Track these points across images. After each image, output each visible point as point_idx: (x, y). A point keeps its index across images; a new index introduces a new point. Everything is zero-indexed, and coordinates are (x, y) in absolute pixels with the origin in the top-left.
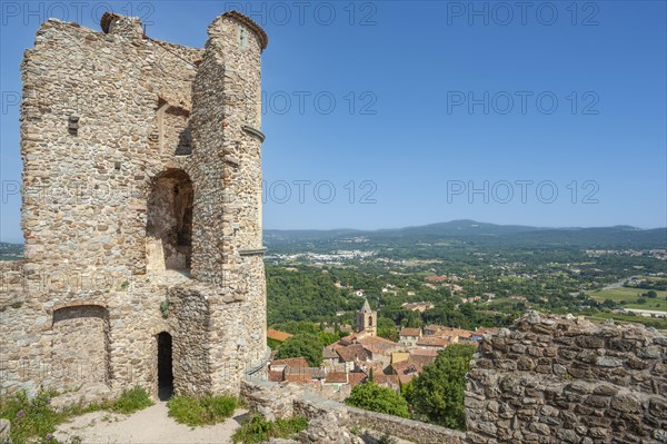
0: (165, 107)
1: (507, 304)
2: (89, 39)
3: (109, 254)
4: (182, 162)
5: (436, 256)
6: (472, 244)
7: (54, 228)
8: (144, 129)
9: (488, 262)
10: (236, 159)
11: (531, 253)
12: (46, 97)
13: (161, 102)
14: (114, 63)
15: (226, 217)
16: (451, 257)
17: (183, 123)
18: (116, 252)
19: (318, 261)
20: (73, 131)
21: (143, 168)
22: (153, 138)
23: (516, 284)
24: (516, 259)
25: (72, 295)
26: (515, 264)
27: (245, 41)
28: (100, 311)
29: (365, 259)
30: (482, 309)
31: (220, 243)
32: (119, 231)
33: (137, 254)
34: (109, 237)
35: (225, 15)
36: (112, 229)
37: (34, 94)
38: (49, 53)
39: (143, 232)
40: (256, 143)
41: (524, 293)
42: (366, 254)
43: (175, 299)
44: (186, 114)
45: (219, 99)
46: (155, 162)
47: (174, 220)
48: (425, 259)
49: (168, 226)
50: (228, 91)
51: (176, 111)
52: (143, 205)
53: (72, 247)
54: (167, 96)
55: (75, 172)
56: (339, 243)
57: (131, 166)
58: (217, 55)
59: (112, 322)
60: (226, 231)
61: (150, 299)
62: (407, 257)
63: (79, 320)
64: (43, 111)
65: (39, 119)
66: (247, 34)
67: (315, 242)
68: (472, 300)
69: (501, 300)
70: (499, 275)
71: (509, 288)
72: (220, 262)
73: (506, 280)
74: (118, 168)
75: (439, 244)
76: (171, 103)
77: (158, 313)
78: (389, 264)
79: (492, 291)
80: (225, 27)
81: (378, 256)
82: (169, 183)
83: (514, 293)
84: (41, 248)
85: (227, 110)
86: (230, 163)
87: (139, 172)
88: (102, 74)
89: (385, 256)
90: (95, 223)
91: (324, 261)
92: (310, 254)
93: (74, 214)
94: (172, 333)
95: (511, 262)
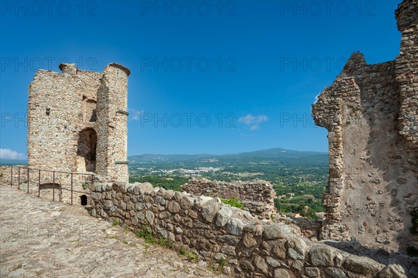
0: (86, 100)
1: (301, 199)
2: (55, 76)
3: (61, 163)
4: (92, 124)
5: (260, 171)
6: (282, 163)
7: (40, 152)
8: (77, 111)
9: (291, 174)
10: (113, 125)
11: (318, 168)
12: (37, 100)
13: (84, 97)
14: (64, 85)
15: (109, 148)
16: (269, 171)
17: (94, 106)
18: (64, 162)
19: (187, 174)
20: (48, 114)
21: (76, 128)
22: (80, 115)
23: (308, 187)
24: (309, 172)
25: (46, 179)
26: (308, 175)
27: (119, 74)
28: (58, 186)
29: (216, 172)
30: (286, 202)
31: (107, 158)
32: (66, 154)
33: (73, 163)
34: (62, 156)
35: (111, 65)
36: (63, 153)
37: (33, 99)
38: (39, 83)
39: (76, 154)
40: (124, 117)
41: (312, 193)
42: (216, 169)
43: (89, 181)
44: (95, 102)
45: (107, 101)
46: (81, 125)
47: (90, 149)
48: (253, 172)
49: (87, 152)
50: (110, 98)
51: (91, 101)
52: (76, 143)
53: (46, 160)
54: (87, 95)
55: (48, 130)
56: (199, 163)
57: (71, 127)
58: (106, 83)
59: (62, 190)
60: (109, 154)
61: (78, 181)
62: (242, 171)
63: (49, 190)
64: (36, 106)
65: (34, 109)
66: (120, 71)
67: (184, 162)
68: (280, 197)
69: (298, 197)
70: (298, 182)
71: (303, 190)
72: (106, 166)
73: (302, 185)
74: (66, 128)
75: (262, 163)
76: (89, 98)
77: (81, 187)
78: (230, 176)
79: (293, 191)
80: (110, 69)
81: (224, 171)
82: (88, 133)
83: (306, 193)
84: (35, 160)
85: (110, 105)
86: (111, 127)
87: (74, 129)
88: (60, 90)
89: (228, 170)
90: (56, 150)
91: (191, 174)
92: (182, 169)
93: (48, 147)
94: (87, 195)
95: (305, 173)
